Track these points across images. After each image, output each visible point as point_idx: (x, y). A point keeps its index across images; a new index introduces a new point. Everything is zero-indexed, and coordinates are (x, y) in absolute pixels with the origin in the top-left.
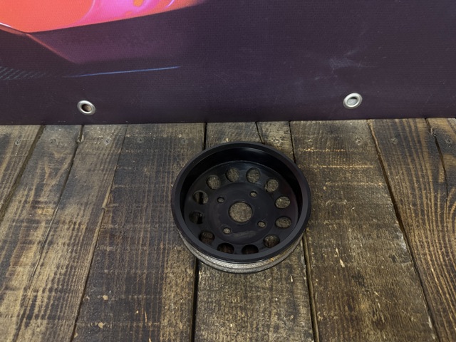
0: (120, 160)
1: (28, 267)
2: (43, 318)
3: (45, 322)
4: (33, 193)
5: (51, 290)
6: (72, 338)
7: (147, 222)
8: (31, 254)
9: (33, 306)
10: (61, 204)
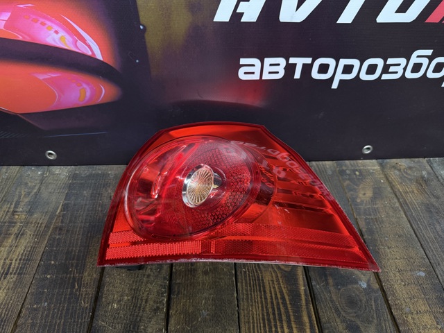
0: (70, 187)
1: (7, 248)
2: (15, 274)
3: (16, 276)
4: (13, 206)
5: (20, 260)
6: (31, 284)
7: (82, 222)
8: (10, 241)
9: (9, 268)
10: (30, 213)
